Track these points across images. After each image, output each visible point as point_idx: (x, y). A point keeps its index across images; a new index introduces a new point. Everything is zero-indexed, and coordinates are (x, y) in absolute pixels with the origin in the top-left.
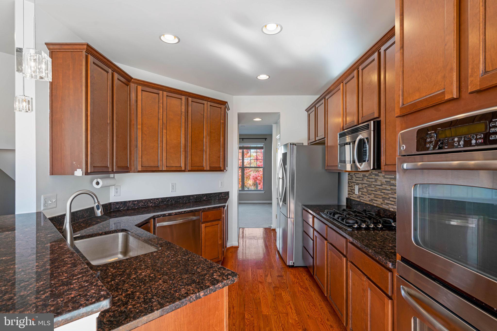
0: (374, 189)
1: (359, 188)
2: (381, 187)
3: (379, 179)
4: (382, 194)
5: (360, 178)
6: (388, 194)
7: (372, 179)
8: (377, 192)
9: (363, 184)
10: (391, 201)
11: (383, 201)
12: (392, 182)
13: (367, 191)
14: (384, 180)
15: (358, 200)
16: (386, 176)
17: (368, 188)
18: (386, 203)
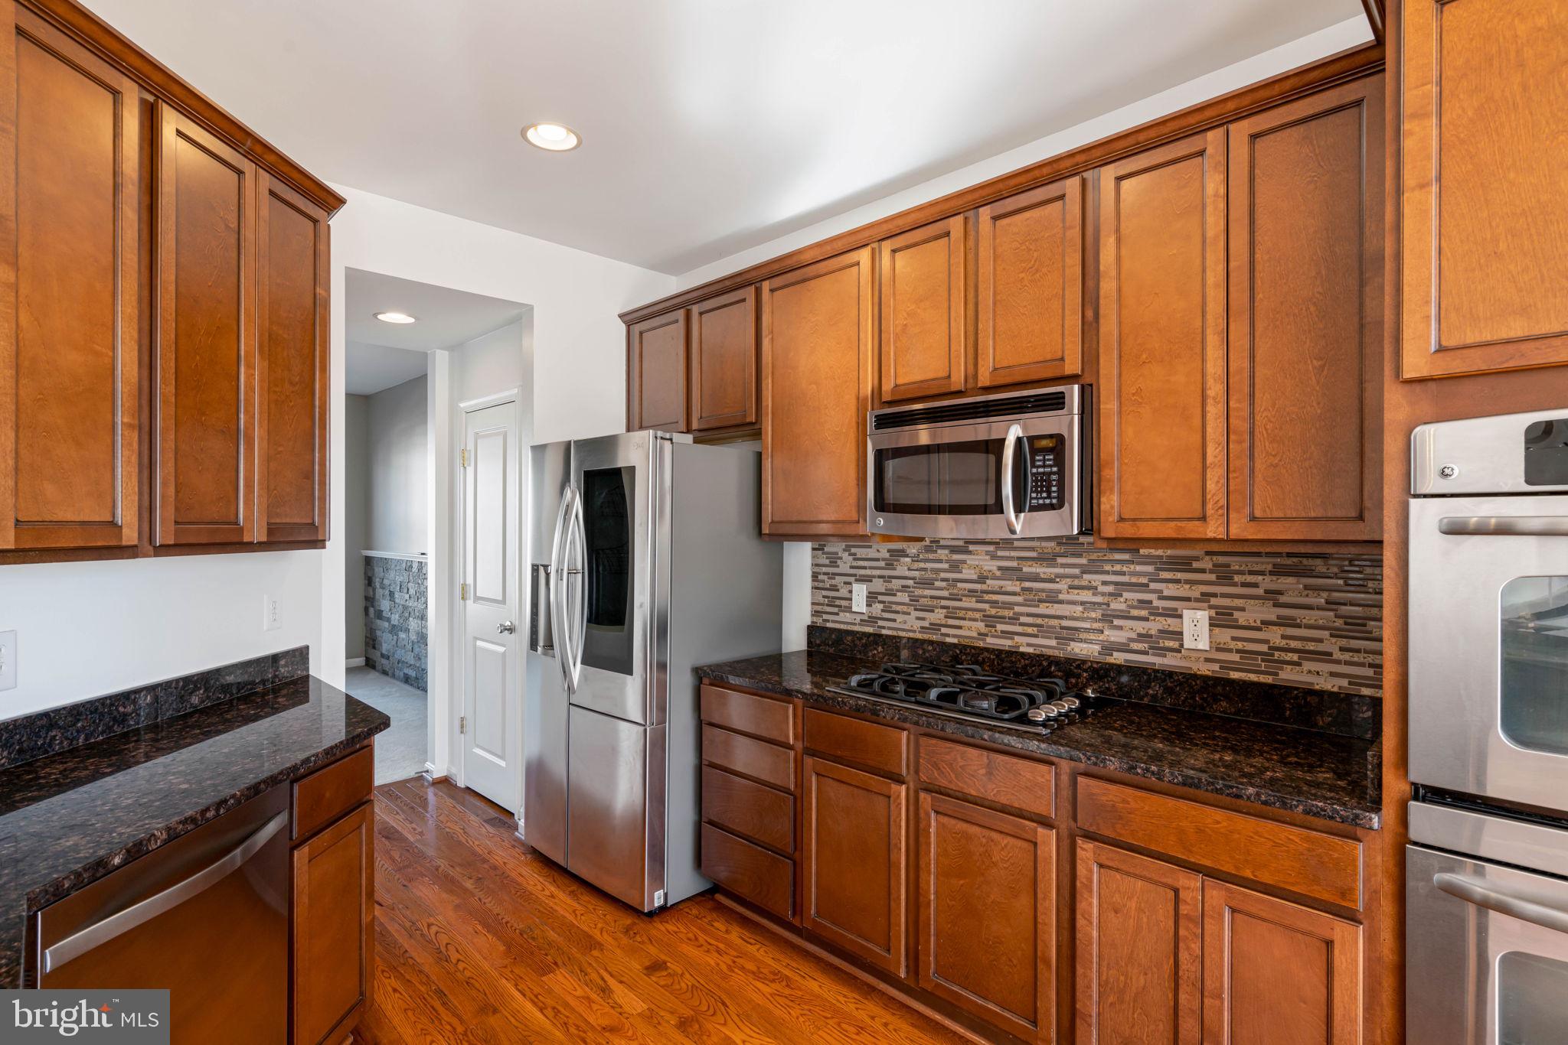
0: (945, 593)
1: (869, 593)
2: (978, 587)
3: (968, 562)
4: (986, 606)
5: (877, 560)
6: (1009, 606)
7: (940, 561)
8: (961, 600)
9: (893, 580)
10: (1021, 624)
11: (986, 626)
12: (1025, 569)
13: (911, 600)
14: (992, 566)
15: (869, 630)
16: (1000, 553)
17: (918, 592)
18: (1002, 632)
